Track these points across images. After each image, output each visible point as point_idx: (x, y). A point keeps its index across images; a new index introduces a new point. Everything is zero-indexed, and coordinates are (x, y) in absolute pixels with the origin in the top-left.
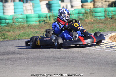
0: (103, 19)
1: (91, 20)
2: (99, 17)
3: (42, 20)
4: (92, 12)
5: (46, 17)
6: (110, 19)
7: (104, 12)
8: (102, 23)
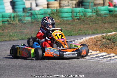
0: (70, 20)
1: (57, 21)
2: (66, 17)
3: (6, 21)
4: (59, 13)
5: (10, 17)
6: (77, 21)
7: (71, 12)
8: (69, 24)
